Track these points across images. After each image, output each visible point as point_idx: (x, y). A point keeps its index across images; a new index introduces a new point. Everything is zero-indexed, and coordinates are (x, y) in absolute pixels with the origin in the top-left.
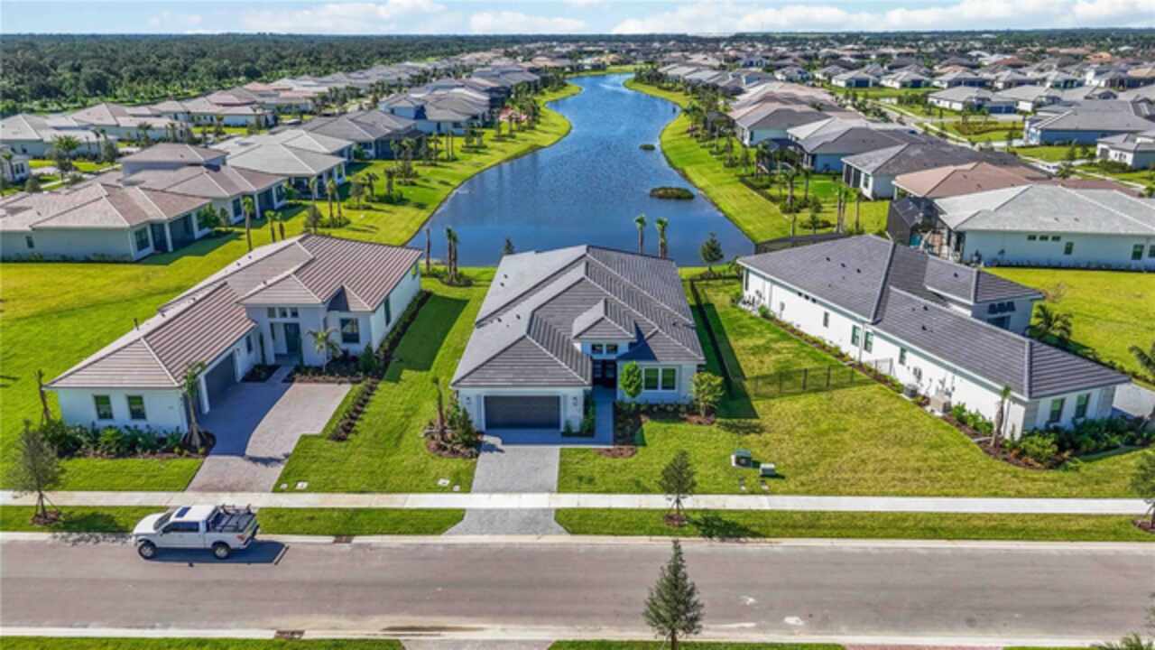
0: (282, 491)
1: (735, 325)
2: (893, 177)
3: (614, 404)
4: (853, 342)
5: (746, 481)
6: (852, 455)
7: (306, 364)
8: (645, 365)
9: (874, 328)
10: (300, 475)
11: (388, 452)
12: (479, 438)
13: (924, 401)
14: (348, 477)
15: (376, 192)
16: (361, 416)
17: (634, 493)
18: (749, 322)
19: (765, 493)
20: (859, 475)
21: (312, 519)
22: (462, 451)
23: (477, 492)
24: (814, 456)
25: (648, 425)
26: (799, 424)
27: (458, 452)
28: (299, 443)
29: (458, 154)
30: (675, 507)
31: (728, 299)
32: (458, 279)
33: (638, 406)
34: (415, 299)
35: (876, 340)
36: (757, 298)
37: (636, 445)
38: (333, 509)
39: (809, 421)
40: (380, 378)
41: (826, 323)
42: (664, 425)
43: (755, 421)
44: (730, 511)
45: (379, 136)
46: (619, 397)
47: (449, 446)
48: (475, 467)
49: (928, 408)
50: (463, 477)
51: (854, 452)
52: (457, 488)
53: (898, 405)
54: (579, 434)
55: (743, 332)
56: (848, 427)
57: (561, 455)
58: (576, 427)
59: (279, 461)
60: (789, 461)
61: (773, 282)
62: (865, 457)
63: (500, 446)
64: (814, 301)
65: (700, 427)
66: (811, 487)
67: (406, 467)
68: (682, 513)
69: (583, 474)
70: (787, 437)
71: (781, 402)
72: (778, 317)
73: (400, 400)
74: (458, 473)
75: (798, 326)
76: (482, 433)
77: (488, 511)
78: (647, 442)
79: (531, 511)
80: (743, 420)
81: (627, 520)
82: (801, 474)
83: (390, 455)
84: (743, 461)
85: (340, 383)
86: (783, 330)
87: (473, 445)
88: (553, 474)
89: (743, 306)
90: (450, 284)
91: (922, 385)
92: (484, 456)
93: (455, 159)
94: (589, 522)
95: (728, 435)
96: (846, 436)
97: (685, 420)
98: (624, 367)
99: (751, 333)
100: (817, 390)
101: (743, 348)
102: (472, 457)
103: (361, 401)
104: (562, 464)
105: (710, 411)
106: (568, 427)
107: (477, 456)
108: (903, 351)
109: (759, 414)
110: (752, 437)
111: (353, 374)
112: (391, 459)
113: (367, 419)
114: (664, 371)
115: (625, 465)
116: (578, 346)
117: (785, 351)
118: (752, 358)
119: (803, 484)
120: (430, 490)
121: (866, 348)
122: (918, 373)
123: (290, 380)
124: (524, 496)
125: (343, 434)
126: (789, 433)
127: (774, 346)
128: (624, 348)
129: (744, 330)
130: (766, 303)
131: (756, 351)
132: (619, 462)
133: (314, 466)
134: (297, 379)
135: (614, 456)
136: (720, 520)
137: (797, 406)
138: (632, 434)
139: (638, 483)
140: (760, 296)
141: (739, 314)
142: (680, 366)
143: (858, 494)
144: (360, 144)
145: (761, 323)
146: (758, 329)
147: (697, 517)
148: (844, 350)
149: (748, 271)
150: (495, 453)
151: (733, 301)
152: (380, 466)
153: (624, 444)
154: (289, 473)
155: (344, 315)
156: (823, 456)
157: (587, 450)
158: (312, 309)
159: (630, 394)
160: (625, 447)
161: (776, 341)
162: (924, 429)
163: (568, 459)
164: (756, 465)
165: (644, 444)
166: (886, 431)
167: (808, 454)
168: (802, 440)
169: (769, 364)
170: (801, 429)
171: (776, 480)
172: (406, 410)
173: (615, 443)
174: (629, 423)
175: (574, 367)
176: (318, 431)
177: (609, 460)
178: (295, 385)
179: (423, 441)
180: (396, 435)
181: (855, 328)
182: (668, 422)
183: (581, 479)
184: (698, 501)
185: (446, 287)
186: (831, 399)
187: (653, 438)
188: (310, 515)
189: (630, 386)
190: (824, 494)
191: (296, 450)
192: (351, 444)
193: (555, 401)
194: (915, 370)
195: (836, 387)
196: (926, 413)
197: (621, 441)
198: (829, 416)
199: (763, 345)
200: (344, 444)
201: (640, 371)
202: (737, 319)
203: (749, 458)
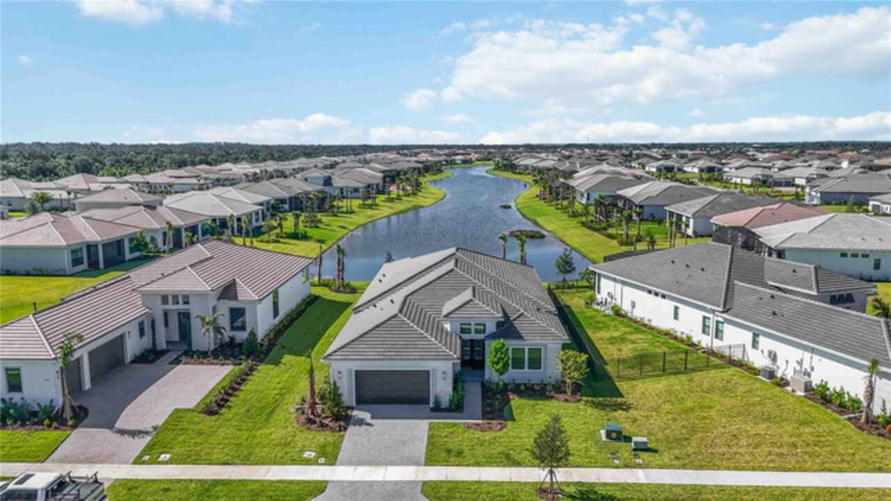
0: (144, 463)
1: (591, 321)
2: (711, 217)
3: (483, 384)
4: (704, 332)
5: (619, 455)
6: (723, 430)
7: (194, 349)
8: (512, 344)
9: (725, 315)
10: (164, 447)
11: (258, 426)
12: (349, 412)
13: (783, 383)
14: (213, 449)
15: (284, 231)
16: (237, 393)
17: (504, 466)
18: (604, 319)
19: (639, 466)
20: (734, 449)
21: (167, 490)
22: (330, 424)
23: (342, 464)
24: (684, 431)
25: (516, 402)
26: (664, 402)
27: (327, 425)
28: (170, 416)
29: (355, 209)
30: (548, 480)
31: (582, 302)
32: (345, 288)
33: (505, 385)
34: (304, 300)
35: (727, 329)
36: (609, 300)
37: (506, 420)
38: (191, 481)
39: (673, 399)
40: (262, 361)
41: (676, 317)
42: (532, 402)
43: (620, 400)
44: (605, 484)
45: (293, 195)
46: (487, 377)
47: (318, 420)
48: (342, 441)
49: (789, 389)
50: (329, 449)
51: (724, 427)
52: (322, 460)
53: (758, 385)
54: (449, 410)
55: (598, 326)
56: (712, 404)
57: (430, 429)
58: (445, 402)
59: (147, 433)
60: (660, 436)
61: (624, 283)
62: (736, 432)
63: (369, 420)
64: (664, 296)
65: (566, 404)
66: (687, 461)
67: (273, 440)
68: (555, 486)
69: (452, 447)
70: (654, 413)
71: (643, 383)
72: (629, 315)
73: (278, 380)
74: (325, 446)
75: (650, 321)
76: (352, 408)
77: (352, 483)
78: (516, 417)
79: (396, 483)
80: (609, 399)
81: (497, 492)
82: (675, 448)
83: (259, 429)
84: (614, 435)
85: (223, 364)
86: (635, 325)
87: (342, 419)
88: (421, 448)
89: (596, 307)
90: (338, 291)
91: (778, 368)
92: (352, 430)
93: (352, 212)
94: (458, 495)
95: (596, 412)
96: (713, 413)
97: (552, 397)
98: (491, 346)
99: (606, 327)
100: (677, 373)
101: (601, 339)
102: (340, 430)
103: (239, 380)
104: (430, 437)
105: (577, 389)
106: (437, 403)
107: (345, 429)
108: (755, 336)
109: (624, 393)
110: (619, 414)
111: (235, 357)
112: (260, 432)
113: (241, 395)
114: (530, 349)
115: (495, 438)
116: (448, 326)
117: (640, 341)
118: (610, 346)
119: (677, 458)
120: (293, 462)
121: (717, 337)
122: (773, 357)
123: (177, 362)
124: (391, 469)
125: (216, 408)
126: (655, 410)
127: (629, 337)
128: (491, 328)
129: (600, 325)
130: (618, 302)
131: (613, 341)
132: (488, 436)
133: (181, 439)
134: (184, 361)
135: (483, 430)
136: (595, 493)
137: (660, 386)
138: (501, 410)
139: (508, 457)
140: (612, 297)
141: (594, 313)
142: (545, 346)
143: (736, 468)
144: (277, 200)
145: (613, 320)
146: (613, 324)
147: (572, 490)
148: (695, 340)
149: (600, 275)
150: (364, 427)
151: (587, 303)
152: (247, 439)
153: (492, 419)
154: (154, 445)
155: (234, 304)
156: (693, 430)
157: (455, 425)
158: (202, 295)
159: (497, 371)
160: (494, 422)
161: (631, 333)
162: (789, 406)
163: (436, 433)
164: (628, 439)
165: (513, 419)
166: (752, 408)
167: (677, 429)
168: (670, 416)
169: (627, 351)
170: (667, 407)
171: (648, 454)
172: (281, 389)
173: (484, 417)
174: (497, 399)
175: (443, 342)
176: (192, 405)
177: (478, 434)
178: (180, 367)
179: (294, 416)
180: (268, 411)
181: (705, 318)
182: (536, 400)
183: (449, 451)
184: (571, 475)
185: (334, 294)
186: (691, 380)
187: (522, 413)
188: (163, 486)
189: (497, 363)
190: (701, 467)
191: (166, 422)
192: (222, 417)
193: (426, 374)
194: (770, 352)
195: (693, 370)
196: (788, 393)
197: (489, 416)
198: (693, 395)
199: (619, 337)
200: (214, 418)
201: (507, 349)
202: (591, 317)
203: (619, 433)
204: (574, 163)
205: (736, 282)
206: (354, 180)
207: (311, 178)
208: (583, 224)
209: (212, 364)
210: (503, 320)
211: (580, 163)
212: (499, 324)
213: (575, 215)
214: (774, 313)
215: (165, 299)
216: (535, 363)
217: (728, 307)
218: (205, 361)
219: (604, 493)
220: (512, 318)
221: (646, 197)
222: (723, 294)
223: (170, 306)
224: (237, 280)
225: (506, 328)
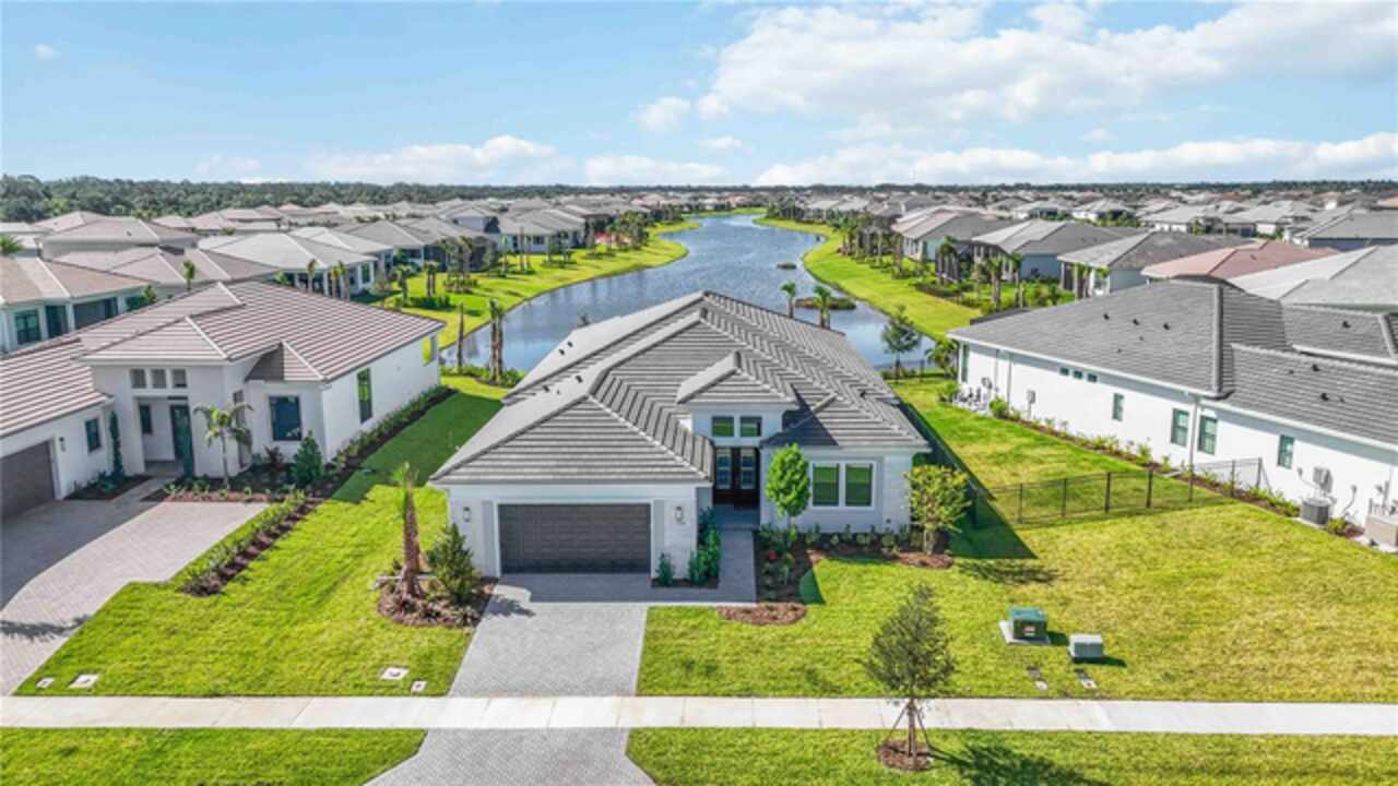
0: (38, 693)
1: (954, 427)
3: (756, 533)
4: (1174, 440)
5: (1043, 670)
6: (1252, 621)
8: (817, 457)
9: (1221, 405)
10: (90, 660)
11: (298, 615)
12: (486, 589)
13: (1348, 531)
14: (191, 663)
16: (264, 553)
17: (805, 695)
18: (977, 424)
19: (1091, 695)
20: (1284, 659)
22: (446, 612)
23: (463, 693)
24: (1171, 623)
25: (822, 567)
26: (1120, 566)
27: (438, 614)
28: (113, 599)
30: (904, 724)
31: (933, 398)
32: (503, 377)
33: (801, 537)
34: (426, 395)
35: (1224, 430)
36: (984, 391)
37: (803, 602)
38: (128, 731)
39: (1136, 562)
41: (1117, 414)
42: (856, 568)
43: (1030, 563)
44: (1024, 734)
46: (764, 521)
47: (419, 603)
48: (466, 646)
49: (1364, 540)
50: (438, 663)
51: (1252, 614)
52: (421, 686)
53: (1298, 534)
54: (690, 582)
55: (966, 436)
56: (1217, 571)
57: (650, 621)
58: (681, 569)
59: (60, 631)
60: (1122, 632)
61: (1012, 357)
62: (1279, 624)
63: (526, 604)
64: (1092, 378)
65: (923, 570)
66: (1191, 683)
67: (324, 644)
69: (695, 657)
70: (1102, 588)
71: (1071, 532)
72: (1024, 416)
73: (354, 529)
74: (428, 657)
75: (1065, 424)
76: (493, 581)
77: (477, 734)
78: (825, 596)
79: (573, 734)
80: (1008, 561)
81: (793, 753)
82: (1158, 656)
83: (296, 624)
84: (1030, 631)
85: (249, 501)
86: (1037, 433)
87: (471, 600)
88: (629, 657)
89: (961, 405)
90: (492, 382)
91: (1334, 501)
92: (489, 623)
93: (531, 273)
94: (708, 759)
95: (986, 586)
96: (1221, 587)
97: (895, 558)
98: (773, 460)
99: (983, 437)
100: (1132, 513)
101: (977, 456)
102: (465, 624)
103: (273, 529)
104: (650, 636)
105: (943, 541)
106: (666, 568)
107: (476, 621)
108: (1285, 441)
109: (1035, 551)
110: (1032, 588)
112: (297, 629)
113: (274, 557)
114: (849, 468)
115: (783, 639)
116: (687, 424)
117: (1050, 459)
118: (995, 469)
119: (1167, 676)
120: (359, 690)
121: (1201, 447)
122: (1324, 480)
123: (160, 497)
124: (564, 702)
125: (217, 582)
126: (1104, 581)
127: (1028, 452)
128: (773, 424)
129: (972, 434)
130: (1002, 394)
131: (999, 459)
132: (770, 633)
133: (127, 643)
135: (759, 622)
136: (1007, 753)
137: (1106, 537)
138: (794, 583)
139: (811, 675)
140: (990, 387)
141: (958, 415)
142: (880, 460)
143: (1296, 698)
144: (404, 250)
145: (994, 425)
146: (995, 431)
147: (953, 747)
148: (1156, 457)
149: (966, 348)
150: (514, 616)
151: (943, 400)
152: (268, 644)
153: (777, 600)
154: (68, 656)
155: (277, 389)
156: (1189, 621)
157: (700, 612)
158: (210, 369)
159: (786, 507)
160: (781, 606)
161: (1028, 446)
162: (1374, 573)
163: (663, 628)
164: (1059, 639)
165: (819, 600)
166: (1300, 577)
167: (1156, 619)
168: (1137, 594)
169: (1028, 474)
170: (1126, 576)
171: (1105, 669)
173: (760, 597)
174: (787, 561)
175: (678, 449)
176: (165, 575)
177: (749, 630)
178: (165, 505)
179: (373, 596)
180: (325, 587)
181: (1177, 413)
182: (865, 563)
183: (688, 665)
184: (948, 713)
185: (485, 387)
186: (1163, 526)
187: (836, 589)
188: (64, 743)
189: (786, 491)
190: (1224, 697)
191: (105, 610)
192: (226, 600)
193: (642, 512)
194: (1318, 471)
195: (1163, 509)
196: (1362, 548)
197: (772, 594)
198: (1174, 553)
199: (1010, 452)
200: (207, 600)
201: (806, 465)
202: (954, 421)
203: (1041, 626)
204: (897, 205)
205: (1234, 346)
206: (537, 224)
207: (464, 219)
208: (920, 287)
209: (228, 500)
210: (796, 407)
211: (906, 205)
212: (789, 418)
213: (904, 275)
214: (1324, 397)
215: (138, 377)
216: (860, 493)
217: (1226, 389)
218: (216, 495)
219: (1026, 753)
220: (812, 408)
221: (1023, 242)
222: (1214, 368)
223: (149, 391)
224: (285, 344)
225: (802, 425)
